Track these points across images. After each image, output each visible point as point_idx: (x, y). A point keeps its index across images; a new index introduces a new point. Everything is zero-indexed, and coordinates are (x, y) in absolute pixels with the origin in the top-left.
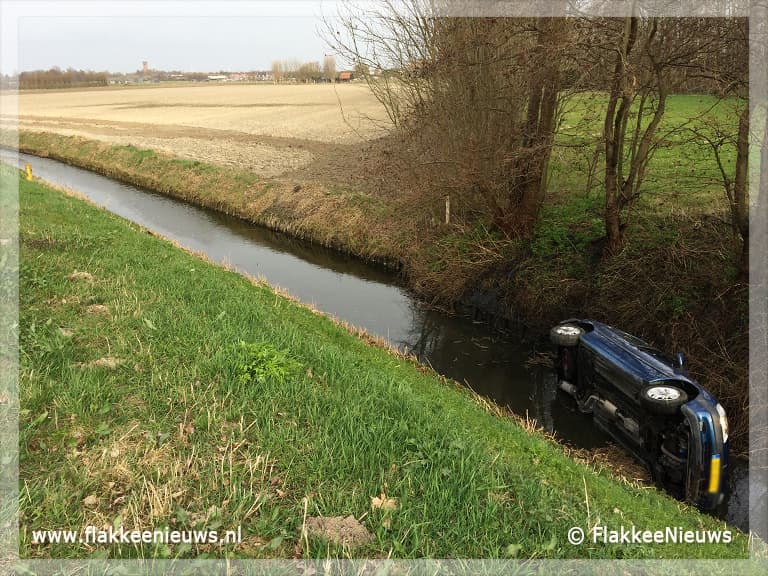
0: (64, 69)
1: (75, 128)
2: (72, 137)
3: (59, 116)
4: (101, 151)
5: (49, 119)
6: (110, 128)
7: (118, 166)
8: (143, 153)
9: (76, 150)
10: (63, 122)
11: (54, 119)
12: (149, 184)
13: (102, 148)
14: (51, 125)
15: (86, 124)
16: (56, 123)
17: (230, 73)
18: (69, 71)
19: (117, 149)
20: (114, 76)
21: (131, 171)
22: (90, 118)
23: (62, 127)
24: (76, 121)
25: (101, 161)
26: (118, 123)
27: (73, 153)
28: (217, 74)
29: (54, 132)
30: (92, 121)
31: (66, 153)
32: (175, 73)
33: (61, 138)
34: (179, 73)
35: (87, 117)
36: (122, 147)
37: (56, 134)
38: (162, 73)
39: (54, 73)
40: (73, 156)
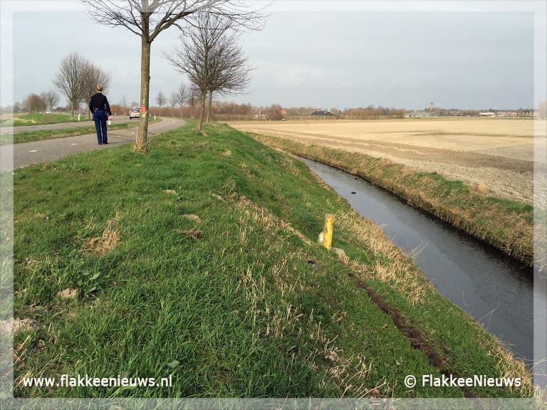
0: (376, 107)
1: (381, 150)
2: (379, 159)
3: (369, 139)
4: (404, 175)
5: (362, 141)
6: (411, 152)
7: (421, 193)
8: (451, 185)
9: (382, 171)
10: (373, 145)
11: (366, 142)
12: (456, 223)
13: (405, 172)
14: (363, 147)
15: (389, 147)
16: (367, 145)
17: (498, 111)
18: (379, 108)
19: (421, 175)
20: (409, 112)
21: (435, 202)
22: (394, 142)
23: (371, 149)
24: (383, 144)
25: (403, 186)
26: (417, 148)
27: (377, 174)
28: (486, 111)
29: (365, 153)
30: (396, 145)
31: (372, 173)
32: (453, 110)
33: (370, 159)
34: (457, 110)
35: (391, 141)
36: (427, 174)
37: (366, 155)
38: (444, 110)
39: (370, 109)
40: (377, 177)
